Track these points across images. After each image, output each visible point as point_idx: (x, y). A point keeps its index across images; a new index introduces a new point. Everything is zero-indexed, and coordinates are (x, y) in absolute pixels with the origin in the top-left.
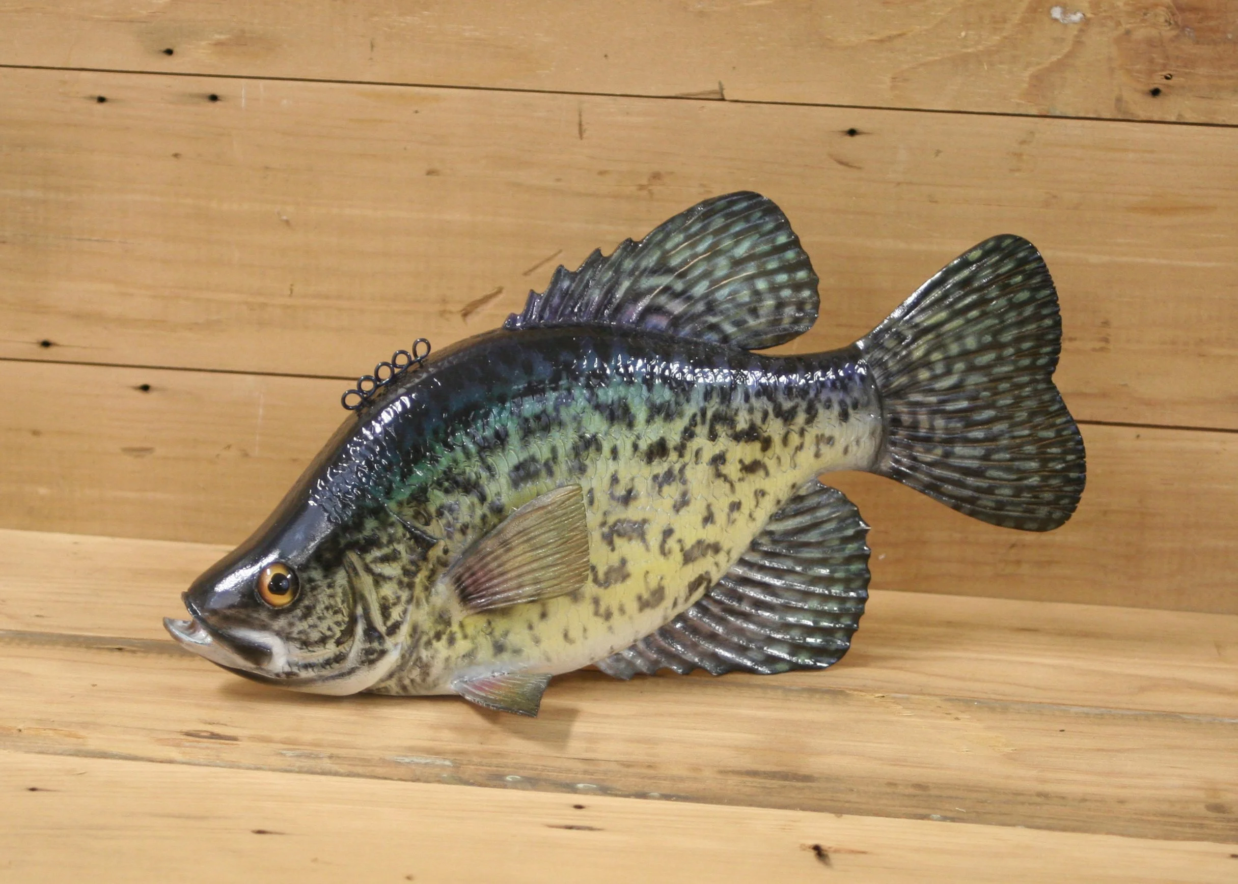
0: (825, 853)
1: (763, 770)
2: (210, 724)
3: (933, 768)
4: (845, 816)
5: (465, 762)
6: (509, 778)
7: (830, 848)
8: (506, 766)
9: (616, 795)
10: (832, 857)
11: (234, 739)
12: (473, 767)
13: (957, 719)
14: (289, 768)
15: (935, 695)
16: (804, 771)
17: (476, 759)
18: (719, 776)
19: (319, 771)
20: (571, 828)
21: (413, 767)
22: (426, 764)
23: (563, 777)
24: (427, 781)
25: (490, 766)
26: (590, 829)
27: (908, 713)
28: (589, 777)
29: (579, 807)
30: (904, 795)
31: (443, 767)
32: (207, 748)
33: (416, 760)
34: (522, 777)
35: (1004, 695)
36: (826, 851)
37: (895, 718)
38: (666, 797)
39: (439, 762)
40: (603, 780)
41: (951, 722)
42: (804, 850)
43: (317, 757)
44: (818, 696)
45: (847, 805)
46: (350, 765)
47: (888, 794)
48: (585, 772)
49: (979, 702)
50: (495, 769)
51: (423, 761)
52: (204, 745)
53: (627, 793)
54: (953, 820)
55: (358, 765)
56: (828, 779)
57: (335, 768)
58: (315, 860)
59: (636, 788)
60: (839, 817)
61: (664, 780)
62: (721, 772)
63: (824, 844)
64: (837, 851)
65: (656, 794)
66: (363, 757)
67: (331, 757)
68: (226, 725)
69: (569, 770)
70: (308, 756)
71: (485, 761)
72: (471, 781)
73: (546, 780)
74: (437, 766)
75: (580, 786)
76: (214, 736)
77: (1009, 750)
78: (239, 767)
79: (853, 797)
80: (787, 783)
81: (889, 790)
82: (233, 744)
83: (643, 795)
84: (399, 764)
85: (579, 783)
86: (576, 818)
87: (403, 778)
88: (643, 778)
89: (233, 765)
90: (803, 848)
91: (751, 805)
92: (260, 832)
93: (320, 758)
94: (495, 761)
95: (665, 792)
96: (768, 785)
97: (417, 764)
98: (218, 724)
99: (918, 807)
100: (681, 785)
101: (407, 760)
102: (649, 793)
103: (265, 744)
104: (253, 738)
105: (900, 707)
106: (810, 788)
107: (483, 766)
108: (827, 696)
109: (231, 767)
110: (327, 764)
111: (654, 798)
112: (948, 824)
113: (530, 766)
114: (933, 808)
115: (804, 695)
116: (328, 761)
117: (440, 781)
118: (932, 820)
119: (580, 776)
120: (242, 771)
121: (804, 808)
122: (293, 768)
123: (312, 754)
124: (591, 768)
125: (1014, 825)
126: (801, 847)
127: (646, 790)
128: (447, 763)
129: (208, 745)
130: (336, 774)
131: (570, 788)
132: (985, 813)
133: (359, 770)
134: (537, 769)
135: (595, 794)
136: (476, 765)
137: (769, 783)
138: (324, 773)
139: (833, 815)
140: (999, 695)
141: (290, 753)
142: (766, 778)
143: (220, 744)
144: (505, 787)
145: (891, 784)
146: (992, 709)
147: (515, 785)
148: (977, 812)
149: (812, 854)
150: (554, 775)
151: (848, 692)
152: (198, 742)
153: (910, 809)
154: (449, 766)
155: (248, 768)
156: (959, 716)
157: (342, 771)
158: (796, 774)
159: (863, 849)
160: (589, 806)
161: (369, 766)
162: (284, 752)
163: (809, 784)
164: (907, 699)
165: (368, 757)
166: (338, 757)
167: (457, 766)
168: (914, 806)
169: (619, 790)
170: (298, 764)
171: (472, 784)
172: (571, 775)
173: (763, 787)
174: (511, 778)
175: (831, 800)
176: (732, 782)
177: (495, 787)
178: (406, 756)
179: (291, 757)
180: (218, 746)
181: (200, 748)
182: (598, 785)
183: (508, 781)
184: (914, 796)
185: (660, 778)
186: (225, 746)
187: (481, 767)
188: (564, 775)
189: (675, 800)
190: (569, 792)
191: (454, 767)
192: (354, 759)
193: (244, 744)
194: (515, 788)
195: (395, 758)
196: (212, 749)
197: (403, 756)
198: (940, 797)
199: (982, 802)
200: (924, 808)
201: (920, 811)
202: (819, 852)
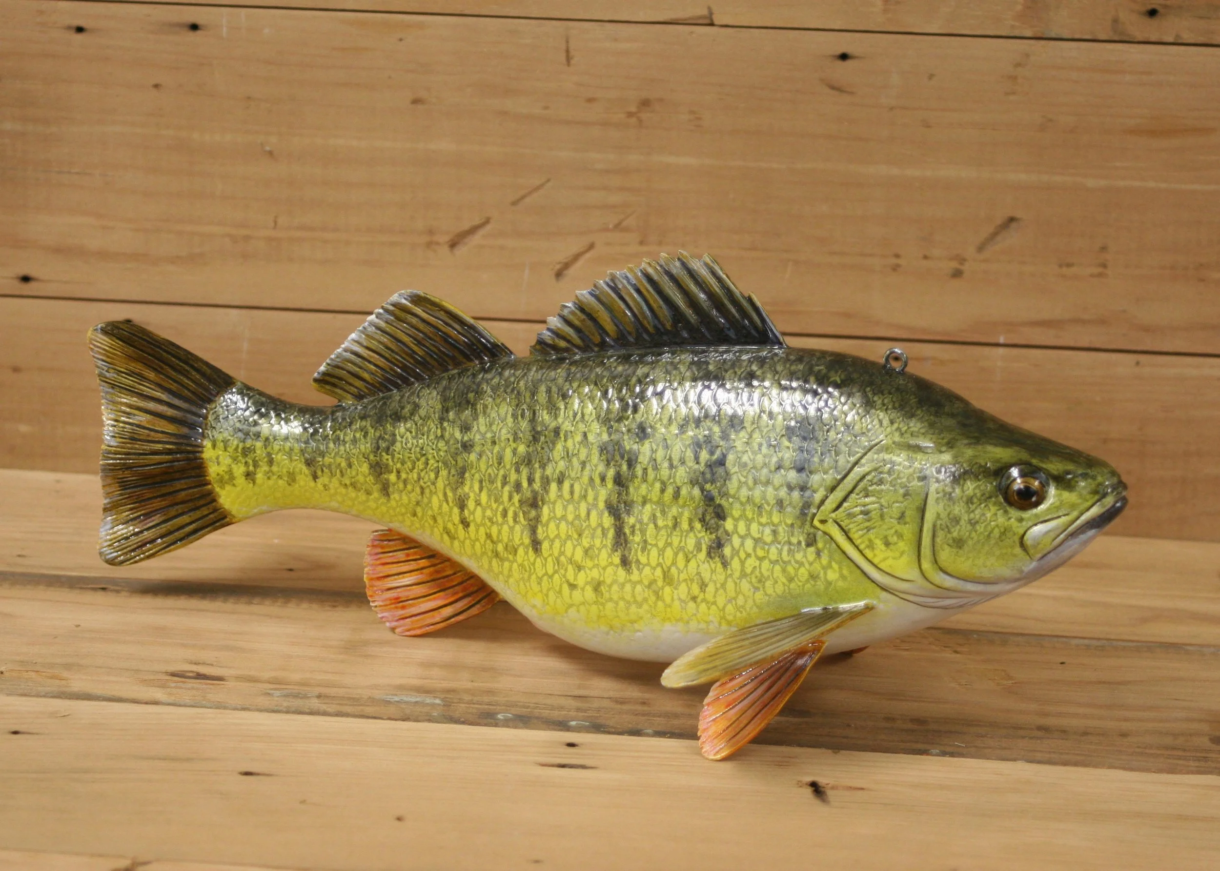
0: (823, 790)
2: (195, 664)
3: (932, 702)
4: (842, 752)
5: (455, 701)
6: (500, 716)
7: (827, 784)
8: (497, 704)
9: (609, 733)
10: (830, 793)
11: (220, 679)
12: (463, 706)
13: (956, 652)
14: (276, 708)
16: (800, 706)
17: (467, 697)
19: (307, 711)
20: (563, 766)
21: (403, 706)
22: (416, 702)
23: (556, 715)
24: (417, 720)
25: (480, 704)
26: (583, 767)
28: (583, 714)
29: (571, 745)
30: (903, 730)
31: (433, 705)
32: (193, 688)
33: (405, 699)
34: (514, 716)
35: (1004, 627)
36: (823, 787)
37: (894, 652)
38: (661, 734)
39: (428, 701)
40: (596, 717)
41: (950, 656)
42: (802, 787)
43: (305, 697)
45: (844, 741)
46: (338, 704)
47: (886, 729)
48: (578, 710)
49: (978, 635)
50: (486, 707)
51: (413, 700)
52: (190, 685)
53: (620, 730)
54: (952, 755)
55: (346, 705)
56: (825, 714)
57: (324, 707)
58: (303, 802)
59: (630, 726)
60: (836, 753)
61: (659, 717)
63: (821, 780)
64: (833, 788)
65: (650, 731)
66: (351, 696)
67: (319, 696)
68: (212, 665)
69: (561, 708)
70: (296, 696)
71: (476, 699)
72: (462, 720)
73: (537, 718)
74: (427, 705)
75: (573, 723)
76: (200, 676)
77: (1009, 683)
78: (225, 708)
79: (850, 733)
80: (783, 719)
81: (887, 725)
82: (219, 684)
83: (636, 733)
84: (389, 702)
85: (571, 721)
86: (570, 754)
87: (393, 717)
88: (636, 715)
89: (219, 706)
90: (801, 785)
92: (247, 774)
93: (309, 697)
94: (486, 699)
95: (660, 729)
97: (406, 703)
98: (204, 664)
99: (917, 742)
100: (676, 722)
101: (396, 699)
102: (642, 730)
103: (252, 684)
104: (239, 678)
106: (807, 723)
107: (474, 704)
109: (217, 708)
110: (315, 704)
111: (648, 735)
112: (947, 759)
113: (521, 704)
114: (932, 744)
116: (316, 700)
117: (430, 720)
118: (932, 755)
119: (573, 714)
120: (228, 711)
121: (801, 745)
122: (281, 708)
123: (299, 693)
124: (584, 705)
125: (1015, 760)
126: (798, 784)
127: (639, 727)
128: (438, 701)
129: (195, 686)
130: (325, 714)
131: (562, 725)
132: (984, 748)
133: (348, 709)
134: (528, 707)
135: (588, 732)
136: (468, 703)
138: (311, 713)
139: (830, 751)
140: (998, 627)
141: (278, 693)
143: (206, 684)
144: (496, 725)
145: (888, 719)
146: (992, 643)
147: (506, 723)
148: (976, 747)
149: (809, 791)
150: (546, 713)
152: (184, 682)
153: (909, 744)
154: (439, 705)
155: (235, 709)
156: (959, 650)
157: (330, 710)
159: (861, 786)
160: (582, 744)
161: (358, 705)
162: (271, 692)
163: (806, 719)
165: (358, 696)
166: (326, 697)
167: (447, 704)
168: (912, 742)
169: (612, 727)
170: (285, 704)
171: (463, 723)
172: (563, 713)
174: (503, 716)
175: (828, 736)
177: (486, 725)
178: (396, 695)
179: (278, 697)
180: (204, 686)
181: (186, 689)
182: (590, 722)
183: (499, 719)
184: (913, 731)
185: (654, 716)
186: (211, 686)
187: (472, 706)
188: (556, 712)
189: (669, 737)
190: (561, 730)
191: (444, 705)
192: (343, 698)
193: (231, 684)
194: (508, 727)
195: (385, 697)
196: (197, 689)
197: (392, 695)
198: (939, 731)
199: (982, 736)
200: (923, 743)
201: (919, 746)
202: (815, 787)
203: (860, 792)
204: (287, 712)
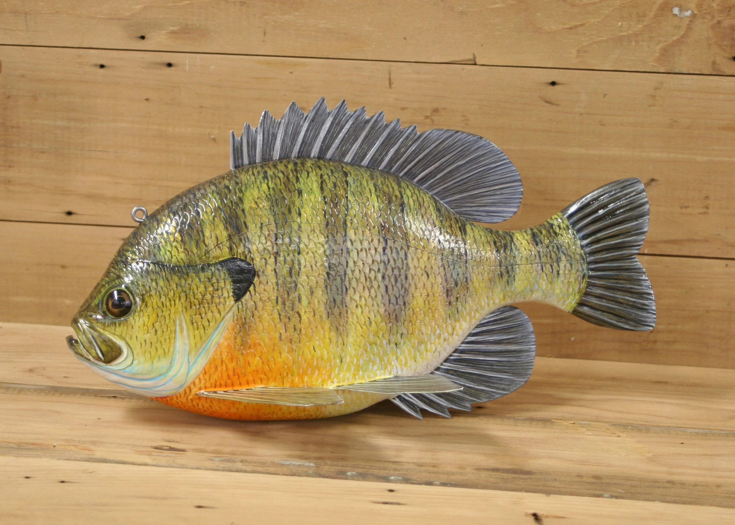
0: (540, 518)
1: (502, 468)
2: (169, 441)
3: (604, 466)
4: (552, 496)
5: (322, 464)
6: (349, 474)
7: (543, 515)
8: (347, 466)
9: (413, 484)
10: (544, 521)
11: (183, 450)
12: (327, 467)
13: (619, 436)
14: (216, 468)
15: (605, 422)
16: (527, 468)
17: (329, 462)
18: (475, 472)
19: (235, 470)
20: (386, 503)
21: (291, 467)
22: (299, 465)
23: (382, 473)
24: (300, 476)
25: (338, 466)
26: (398, 504)
27: (590, 433)
28: (397, 472)
29: (391, 491)
30: (588, 483)
31: (309, 467)
32: (167, 456)
33: (293, 463)
34: (357, 473)
35: (647, 422)
36: (540, 517)
37: (582, 436)
38: (444, 484)
39: (307, 464)
40: (406, 474)
41: (615, 438)
42: (527, 516)
43: (234, 461)
44: (534, 423)
45: (553, 489)
46: (254, 466)
47: (578, 482)
48: (395, 470)
49: (632, 426)
50: (341, 468)
51: (298, 463)
52: (165, 454)
53: (420, 482)
54: (617, 497)
55: (258, 466)
56: (541, 473)
57: (244, 468)
58: (232, 524)
59: (426, 479)
60: (548, 496)
61: (443, 474)
62: (477, 469)
63: (539, 512)
64: (547, 517)
65: (438, 483)
66: (261, 461)
67: (242, 461)
68: (178, 442)
69: (385, 469)
70: (228, 461)
71: (334, 463)
72: (326, 475)
73: (371, 475)
74: (306, 466)
75: (392, 478)
76: (171, 449)
77: (650, 455)
78: (187, 468)
79: (556, 484)
80: (516, 476)
81: (578, 480)
82: (182, 454)
83: (429, 483)
84: (282, 465)
85: (391, 476)
86: (389, 497)
87: (285, 474)
88: (430, 473)
89: (183, 467)
90: (526, 515)
91: (495, 489)
92: (199, 507)
93: (236, 462)
94: (340, 463)
95: (443, 481)
96: (505, 477)
97: (294, 466)
98: (174, 441)
99: (596, 490)
100: (453, 477)
101: (287, 463)
102: (433, 482)
103: (202, 454)
104: (195, 450)
105: (585, 429)
106: (531, 478)
107: (333, 466)
108: (540, 423)
109: (181, 468)
110: (239, 465)
111: (436, 485)
112: (614, 500)
113: (362, 466)
114: (605, 491)
115: (527, 423)
116: (240, 464)
117: (308, 475)
118: (604, 497)
119: (392, 472)
120: (188, 470)
121: (527, 491)
122: (219, 468)
123: (230, 459)
124: (399, 467)
125: (654, 501)
126: (525, 514)
127: (431, 480)
128: (312, 464)
129: (168, 454)
130: (245, 471)
131: (386, 479)
132: (636, 493)
133: (259, 469)
134: (365, 468)
135: (401, 483)
136: (330, 466)
137: (505, 475)
138: (237, 471)
139: (544, 495)
140: (644, 421)
141: (217, 459)
142: (504, 473)
143: (175, 454)
144: (347, 479)
145: (579, 476)
146: (640, 431)
148: (631, 493)
149: (532, 518)
150: (376, 472)
151: (553, 420)
152: (162, 453)
153: (590, 491)
154: (313, 466)
155: (192, 468)
156: (620, 435)
157: (248, 469)
158: (522, 470)
159: (563, 516)
160: (397, 490)
161: (265, 467)
162: (214, 458)
163: (530, 476)
164: (589, 424)
165: (265, 461)
166: (246, 461)
167: (318, 467)
168: (593, 489)
169: (416, 480)
170: (222, 466)
171: (327, 477)
172: (386, 471)
173: (502, 478)
174: (351, 473)
175: (543, 486)
176: (484, 475)
177: (341, 479)
179: (218, 461)
180: (174, 455)
181: (164, 456)
182: (402, 477)
183: (348, 475)
184: (593, 483)
185: (440, 473)
186: (177, 455)
187: (332, 467)
188: (382, 471)
189: (449, 486)
190: (385, 482)
191: (316, 467)
192: (256, 462)
193: (189, 454)
194: (353, 479)
195: (281, 461)
196: (170, 457)
197: (285, 460)
198: (609, 483)
199: (635, 487)
200: (598, 490)
201: (597, 492)
202: (536, 516)
203: (562, 520)
204: (223, 470)
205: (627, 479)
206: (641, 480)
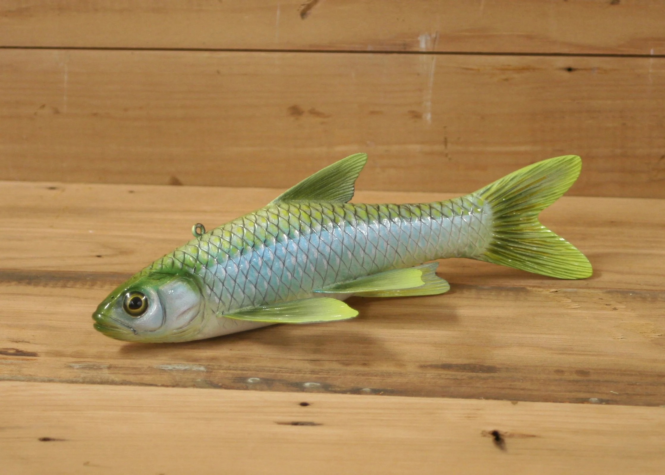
0: (502, 437)
1: (455, 363)
2: (17, 342)
3: (593, 355)
4: (520, 403)
5: (216, 367)
6: (250, 380)
7: (506, 433)
8: (249, 369)
9: (335, 392)
10: (508, 441)
11: (34, 354)
12: (222, 371)
13: (615, 309)
14: (74, 379)
15: (598, 288)
16: (488, 363)
17: (225, 364)
18: (420, 371)
19: (99, 380)
20: (296, 424)
21: (175, 373)
22: (185, 370)
23: (294, 377)
24: (184, 386)
25: (236, 370)
26: (312, 424)
27: (575, 305)
28: (315, 376)
29: (304, 404)
30: (569, 381)
31: (198, 372)
32: (12, 364)
33: (177, 367)
34: (261, 379)
35: (655, 286)
36: (503, 435)
37: (565, 311)
38: (376, 392)
39: (195, 368)
40: (326, 378)
41: (610, 312)
42: (485, 436)
43: (99, 368)
44: (503, 294)
45: (522, 392)
46: (125, 374)
47: (557, 380)
48: (313, 372)
49: (633, 293)
50: (239, 372)
51: (182, 368)
52: (9, 361)
53: (344, 389)
54: (608, 402)
55: (130, 374)
56: (507, 369)
57: (113, 377)
58: (86, 464)
59: (352, 385)
60: (514, 404)
61: (376, 376)
62: (422, 367)
63: (501, 430)
64: (512, 436)
65: (367, 389)
66: (135, 366)
67: (109, 368)
68: (29, 342)
69: (299, 371)
70: (91, 368)
71: (232, 365)
72: (220, 384)
73: (280, 381)
74: (195, 372)
75: (307, 384)
76: (19, 353)
77: (655, 336)
78: (35, 380)
79: (528, 385)
80: (474, 374)
81: (557, 377)
82: (32, 360)
83: (357, 391)
84: (164, 371)
85: (307, 382)
86: (301, 414)
87: (165, 384)
88: (358, 375)
89: (31, 379)
90: (484, 434)
91: (443, 396)
92: (45, 440)
93: (101, 369)
94: (240, 365)
95: (375, 387)
96: (459, 377)
97: (178, 371)
98: (23, 342)
99: (580, 391)
100: (389, 380)
101: (170, 367)
102: (361, 389)
103: (58, 359)
104: (48, 354)
105: (570, 301)
106: (493, 378)
107: (230, 370)
108: (511, 293)
109: (29, 381)
110: (106, 374)
111: (366, 393)
112: (604, 406)
113: (268, 368)
114: (593, 392)
115: (493, 294)
116: (106, 371)
117: (195, 385)
118: (591, 403)
119: (308, 376)
120: (36, 383)
121: (487, 397)
122: (78, 379)
123: (94, 365)
124: (317, 368)
125: (657, 405)
126: (482, 433)
127: (360, 386)
128: (202, 368)
129: (13, 361)
130: (113, 383)
131: (298, 387)
132: (634, 395)
133: (131, 378)
134: (272, 371)
135: (319, 392)
136: (225, 369)
137: (460, 375)
138: (102, 383)
139: (509, 402)
140: (650, 285)
141: (77, 366)
142: (457, 371)
143: (23, 360)
144: (246, 388)
145: (559, 372)
146: (644, 299)
147: (255, 387)
148: (627, 394)
149: (490, 439)
150: (286, 376)
151: (529, 288)
152: (6, 359)
153: (573, 394)
154: (203, 372)
155: (43, 381)
156: (617, 307)
157: (117, 379)
158: (483, 366)
159: (533, 433)
160: (313, 403)
161: (139, 375)
162: (73, 364)
163: (492, 374)
164: (576, 293)
165: (140, 366)
166: (116, 367)
167: (210, 370)
168: (577, 391)
169: (338, 387)
170: (83, 375)
171: (221, 387)
172: (300, 375)
173: (454, 379)
174: (252, 380)
175: (510, 388)
176: (430, 374)
177: (238, 388)
178: (170, 364)
179: (77, 369)
180: (21, 362)
181: (6, 364)
182: (321, 383)
183: (250, 384)
184: (577, 381)
185: (372, 375)
186: (26, 362)
187: (229, 371)
188: (295, 375)
189: (382, 395)
190: (297, 391)
191: (207, 372)
192: (128, 368)
193: (40, 359)
194: (256, 389)
195: (161, 366)
196: (15, 365)
197: (167, 364)
198: (598, 381)
199: (632, 385)
200: (585, 392)
201: (582, 395)
202: (497, 437)
203: (532, 439)
204: (83, 383)
205: (623, 373)
206: (642, 374)
